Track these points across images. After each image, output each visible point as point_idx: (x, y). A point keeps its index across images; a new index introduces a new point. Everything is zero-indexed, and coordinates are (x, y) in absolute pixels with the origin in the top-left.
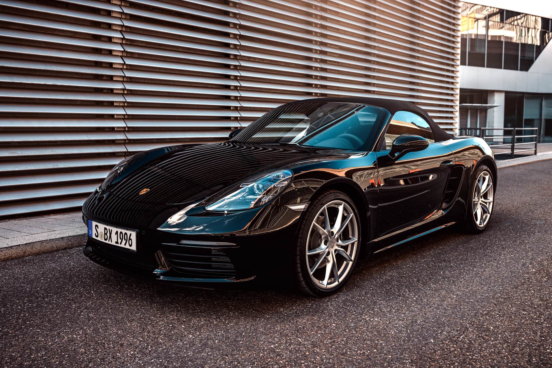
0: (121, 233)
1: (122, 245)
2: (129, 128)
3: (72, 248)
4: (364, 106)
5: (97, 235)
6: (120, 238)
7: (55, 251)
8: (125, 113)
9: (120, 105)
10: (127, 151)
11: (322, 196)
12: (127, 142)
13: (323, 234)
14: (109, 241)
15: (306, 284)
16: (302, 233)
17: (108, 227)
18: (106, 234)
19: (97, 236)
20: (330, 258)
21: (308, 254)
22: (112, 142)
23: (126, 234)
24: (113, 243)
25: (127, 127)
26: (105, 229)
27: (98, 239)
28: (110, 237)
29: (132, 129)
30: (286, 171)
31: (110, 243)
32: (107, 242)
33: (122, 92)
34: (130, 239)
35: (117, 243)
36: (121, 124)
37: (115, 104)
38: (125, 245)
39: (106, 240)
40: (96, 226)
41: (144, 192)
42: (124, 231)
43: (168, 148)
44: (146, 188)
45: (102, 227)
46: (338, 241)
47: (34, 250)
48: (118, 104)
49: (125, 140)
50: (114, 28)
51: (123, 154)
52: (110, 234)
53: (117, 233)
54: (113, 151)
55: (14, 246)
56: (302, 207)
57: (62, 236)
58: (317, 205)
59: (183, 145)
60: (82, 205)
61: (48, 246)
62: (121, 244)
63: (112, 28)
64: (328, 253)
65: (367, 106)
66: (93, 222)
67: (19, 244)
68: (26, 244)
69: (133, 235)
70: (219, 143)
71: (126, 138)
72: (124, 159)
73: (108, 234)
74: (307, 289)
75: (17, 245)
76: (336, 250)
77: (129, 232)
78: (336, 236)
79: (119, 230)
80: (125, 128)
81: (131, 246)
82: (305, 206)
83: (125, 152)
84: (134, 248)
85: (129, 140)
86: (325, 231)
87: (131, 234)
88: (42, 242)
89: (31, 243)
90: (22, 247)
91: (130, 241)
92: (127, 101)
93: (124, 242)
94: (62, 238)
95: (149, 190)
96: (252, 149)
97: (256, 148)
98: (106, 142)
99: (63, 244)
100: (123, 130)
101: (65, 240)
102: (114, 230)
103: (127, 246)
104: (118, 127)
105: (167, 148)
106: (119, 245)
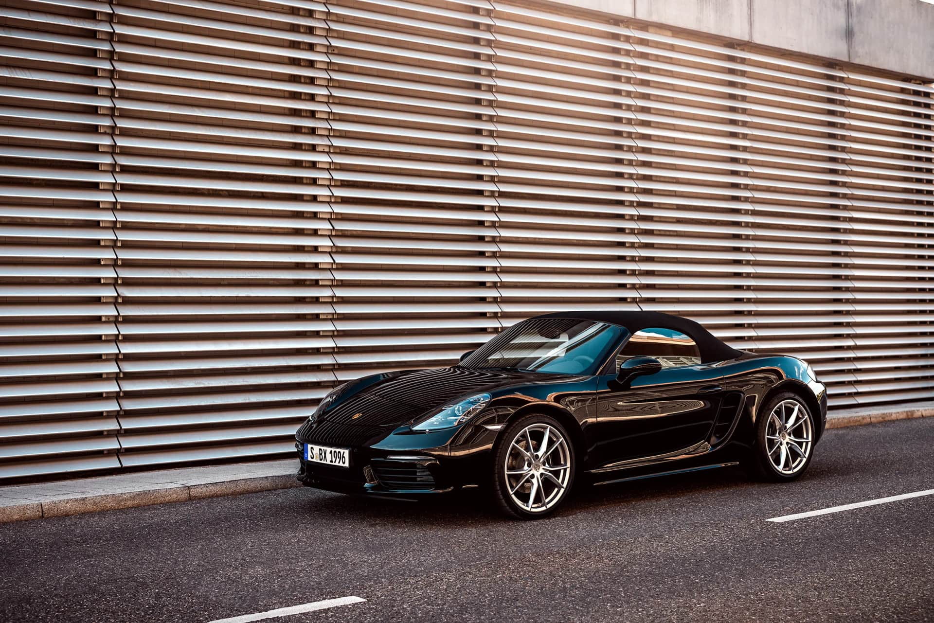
0: (335, 452)
1: (337, 464)
2: (339, 348)
3: (276, 490)
4: (609, 326)
5: (312, 456)
6: (335, 457)
7: (260, 491)
8: (335, 329)
9: (328, 317)
10: (336, 379)
11: (523, 419)
12: (336, 367)
13: (526, 456)
14: (324, 460)
15: (506, 502)
16: (500, 452)
17: (322, 448)
18: (321, 454)
19: (312, 458)
20: (534, 481)
21: (507, 473)
22: (317, 368)
23: (339, 452)
24: (328, 462)
25: (337, 347)
26: (320, 449)
27: (314, 460)
28: (325, 456)
29: (343, 350)
30: (485, 395)
31: (325, 462)
32: (322, 462)
33: (330, 300)
34: (343, 457)
35: (331, 461)
36: (329, 343)
37: (321, 317)
38: (339, 463)
39: (321, 460)
40: (312, 448)
41: (356, 416)
42: (337, 450)
43: (385, 374)
44: (359, 413)
45: (317, 448)
46: (544, 465)
47: (238, 489)
48: (325, 317)
49: (334, 365)
50: (320, 217)
51: (331, 384)
52: (325, 454)
53: (331, 452)
54: (319, 380)
55: (219, 483)
56: (498, 427)
57: (266, 476)
58: (516, 427)
59: (401, 371)
60: (295, 433)
61: (252, 485)
62: (335, 462)
63: (318, 217)
64: (533, 476)
65: (612, 326)
66: (309, 445)
67: (223, 481)
68: (230, 481)
69: (346, 453)
70: (442, 368)
71: (335, 362)
72: (332, 390)
73: (323, 454)
74: (508, 508)
75: (222, 482)
76: (542, 475)
77: (342, 451)
78: (542, 460)
79: (333, 450)
80: (333, 348)
81: (344, 463)
82: (502, 427)
83: (334, 382)
84: (347, 465)
85: (339, 365)
86: (528, 454)
87: (344, 452)
88: (246, 480)
89: (235, 480)
90: (226, 484)
91: (344, 459)
92: (337, 312)
93: (338, 460)
94: (266, 477)
95: (361, 414)
96: (465, 374)
97: (471, 373)
98: (308, 368)
99: (267, 484)
100: (332, 352)
101: (270, 480)
102: (329, 449)
103: (341, 464)
104: (324, 348)
105: (383, 374)
106: (333, 464)
